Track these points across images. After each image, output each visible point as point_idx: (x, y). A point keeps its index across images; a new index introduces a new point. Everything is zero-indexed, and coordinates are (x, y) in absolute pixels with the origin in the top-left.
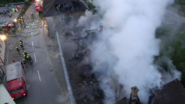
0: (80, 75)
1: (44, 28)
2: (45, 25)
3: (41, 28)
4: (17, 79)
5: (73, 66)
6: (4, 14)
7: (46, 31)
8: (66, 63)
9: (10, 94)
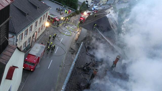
0: (78, 84)
1: (77, 34)
2: (78, 33)
3: (75, 33)
4: (35, 56)
5: (77, 74)
6: (58, 11)
7: (77, 37)
8: (74, 68)
9: (24, 63)
